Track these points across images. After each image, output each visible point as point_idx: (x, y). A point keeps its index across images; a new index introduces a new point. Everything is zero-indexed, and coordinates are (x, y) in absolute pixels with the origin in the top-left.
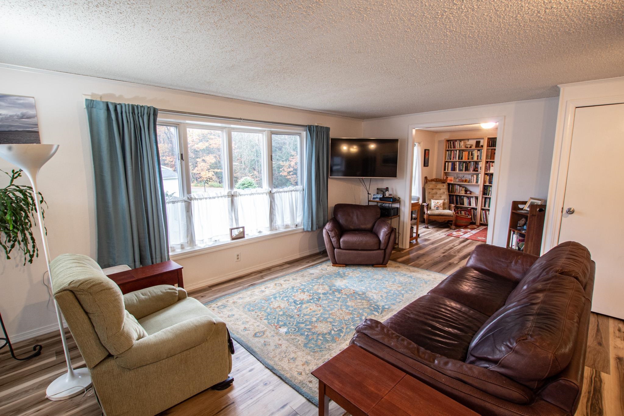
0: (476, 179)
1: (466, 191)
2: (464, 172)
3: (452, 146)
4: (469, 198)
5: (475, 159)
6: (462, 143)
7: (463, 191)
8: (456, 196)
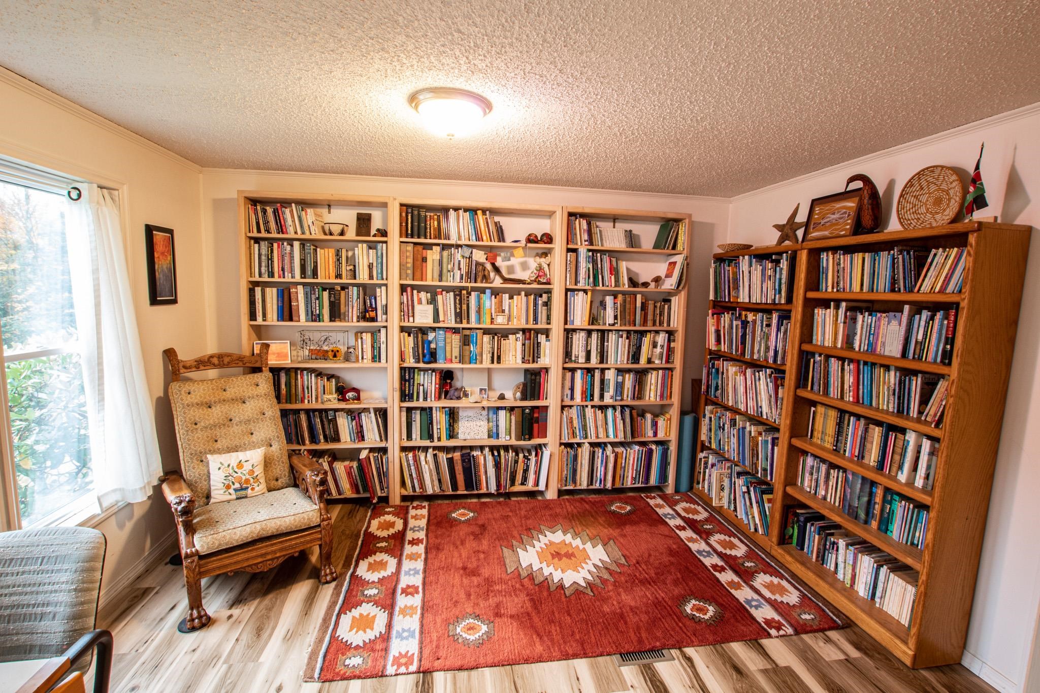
0: (373, 347)
1: (342, 391)
2: (326, 323)
3: (273, 225)
4: (355, 415)
5: (363, 276)
6: (310, 216)
7: (331, 393)
8: (307, 412)
